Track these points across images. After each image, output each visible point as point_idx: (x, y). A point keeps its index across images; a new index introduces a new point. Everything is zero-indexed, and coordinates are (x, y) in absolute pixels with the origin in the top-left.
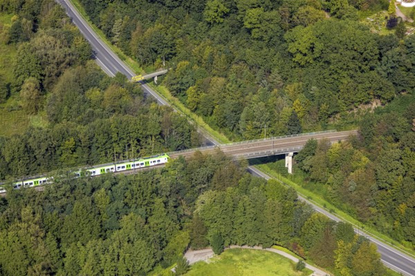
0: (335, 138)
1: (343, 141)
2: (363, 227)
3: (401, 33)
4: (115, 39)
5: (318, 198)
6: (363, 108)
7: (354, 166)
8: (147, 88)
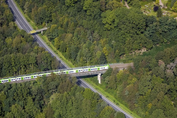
0: (122, 67)
1: (126, 69)
2: (131, 113)
3: (160, 14)
4: (25, 11)
5: (112, 97)
6: (137, 52)
7: (129, 83)
8: (38, 36)
